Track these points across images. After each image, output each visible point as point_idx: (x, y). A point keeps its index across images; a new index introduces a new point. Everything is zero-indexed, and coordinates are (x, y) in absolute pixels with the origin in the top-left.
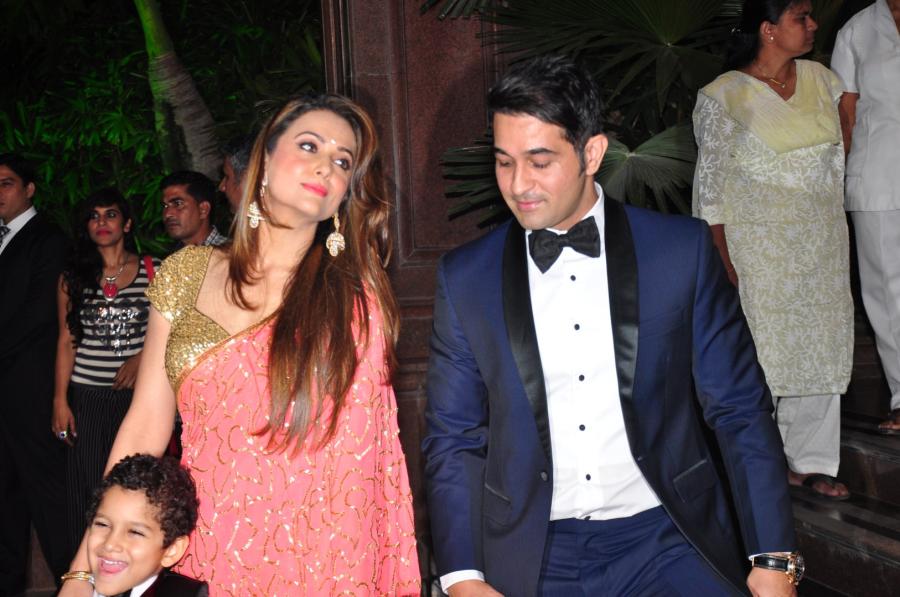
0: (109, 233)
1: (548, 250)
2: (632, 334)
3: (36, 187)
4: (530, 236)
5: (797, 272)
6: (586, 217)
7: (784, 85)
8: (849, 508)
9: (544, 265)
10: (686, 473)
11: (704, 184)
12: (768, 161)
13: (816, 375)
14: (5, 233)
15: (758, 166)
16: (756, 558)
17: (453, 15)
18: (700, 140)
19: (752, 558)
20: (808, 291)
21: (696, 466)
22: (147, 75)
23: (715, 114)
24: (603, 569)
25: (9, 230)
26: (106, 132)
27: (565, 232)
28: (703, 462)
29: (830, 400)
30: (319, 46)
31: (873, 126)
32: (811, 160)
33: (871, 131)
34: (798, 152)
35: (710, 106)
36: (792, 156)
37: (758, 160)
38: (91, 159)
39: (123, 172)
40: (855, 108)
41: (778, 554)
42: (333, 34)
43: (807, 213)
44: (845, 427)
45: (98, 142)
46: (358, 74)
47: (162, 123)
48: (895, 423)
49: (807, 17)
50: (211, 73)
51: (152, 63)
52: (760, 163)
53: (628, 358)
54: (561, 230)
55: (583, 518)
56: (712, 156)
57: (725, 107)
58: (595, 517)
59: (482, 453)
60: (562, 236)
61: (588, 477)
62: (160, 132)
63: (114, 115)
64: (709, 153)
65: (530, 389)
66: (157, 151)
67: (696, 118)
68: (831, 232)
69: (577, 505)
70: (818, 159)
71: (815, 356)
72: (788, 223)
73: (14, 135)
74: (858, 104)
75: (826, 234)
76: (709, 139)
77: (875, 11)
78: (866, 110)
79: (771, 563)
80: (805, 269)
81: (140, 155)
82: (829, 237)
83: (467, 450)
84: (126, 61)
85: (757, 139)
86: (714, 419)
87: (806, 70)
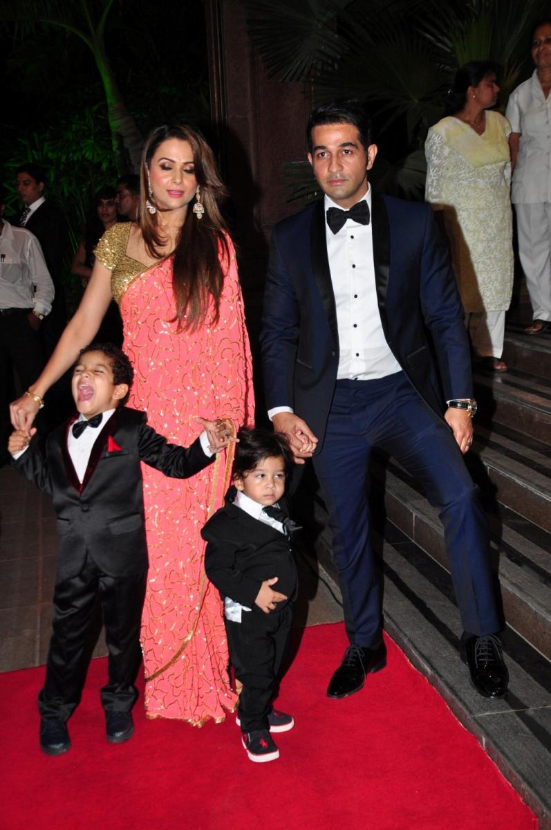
0: (108, 215)
1: (337, 220)
2: (386, 271)
3: (45, 184)
4: (327, 212)
5: (484, 239)
6: (361, 200)
7: (479, 126)
8: (506, 376)
9: (335, 230)
10: (414, 353)
11: (432, 185)
12: (469, 172)
13: (494, 299)
14: (28, 212)
15: (463, 175)
16: (450, 402)
17: (287, 80)
18: (429, 159)
19: (448, 402)
20: (490, 251)
21: (419, 350)
22: (108, 117)
23: (439, 143)
24: (364, 408)
25: (30, 210)
26: (84, 151)
27: (348, 210)
28: (424, 348)
29: (500, 314)
30: (208, 99)
31: (529, 153)
32: (493, 172)
33: (527, 156)
34: (487, 167)
35: (436, 138)
36: (484, 169)
37: (463, 171)
38: (77, 168)
39: (95, 176)
40: (518, 142)
41: (463, 400)
42: (216, 91)
43: (491, 203)
44: (506, 330)
45: (80, 158)
46: (230, 116)
47: (116, 147)
48: (535, 328)
49: (494, 84)
50: (145, 116)
51: (111, 109)
52: (465, 173)
53: (383, 285)
54: (345, 208)
55: (353, 379)
56: (437, 169)
57: (445, 139)
58: (361, 378)
59: (297, 342)
60: (346, 212)
61: (358, 355)
62: (115, 152)
63: (89, 141)
64: (435, 167)
65: (326, 302)
66: (114, 164)
67: (427, 146)
68: (504, 215)
69: (351, 371)
70: (498, 171)
71: (493, 288)
72: (479, 209)
73: (32, 154)
74: (521, 139)
75: (501, 216)
76: (435, 158)
77: (531, 82)
78: (525, 143)
79: (459, 405)
80: (489, 237)
81: (104, 166)
82: (503, 218)
83: (287, 340)
84: (95, 108)
85: (463, 159)
86: (431, 323)
87: (492, 117)
